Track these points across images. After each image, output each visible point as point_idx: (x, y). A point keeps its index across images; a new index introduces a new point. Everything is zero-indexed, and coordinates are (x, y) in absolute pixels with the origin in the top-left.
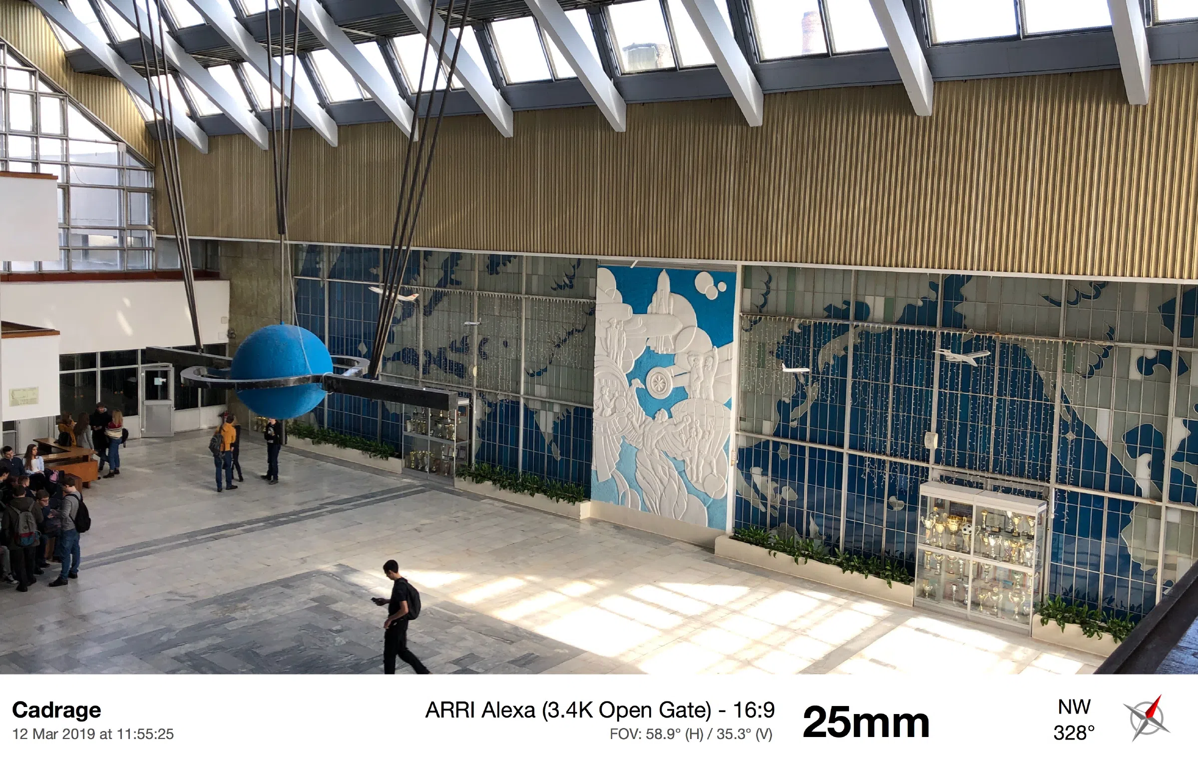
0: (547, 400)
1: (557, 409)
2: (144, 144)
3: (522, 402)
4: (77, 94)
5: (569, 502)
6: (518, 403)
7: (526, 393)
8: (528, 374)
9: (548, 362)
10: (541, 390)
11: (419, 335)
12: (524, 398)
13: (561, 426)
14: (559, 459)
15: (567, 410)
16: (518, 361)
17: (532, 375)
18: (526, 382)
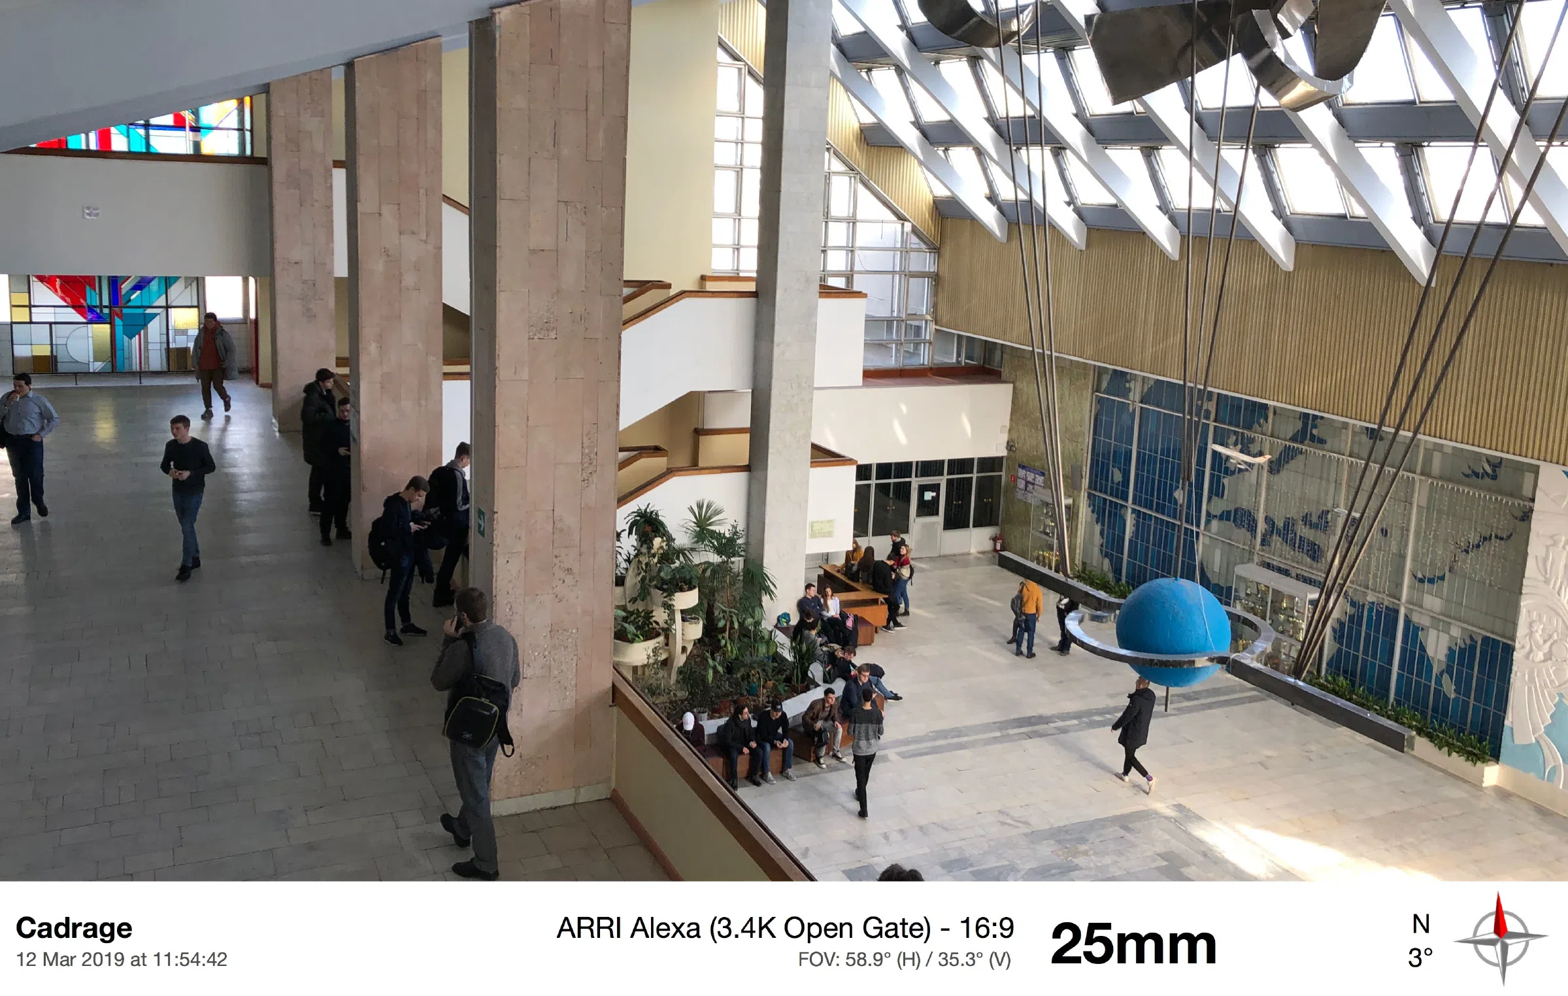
0: (1441, 617)
1: (1456, 632)
2: (930, 222)
3: (1402, 611)
4: (869, 170)
5: (1467, 760)
6: (1397, 612)
7: (1409, 602)
8: (1416, 578)
9: (1447, 569)
10: (1432, 602)
11: (1260, 496)
12: (1406, 607)
13: (1461, 657)
14: (1453, 696)
15: (1472, 638)
16: (1402, 557)
17: (1421, 581)
18: (1411, 587)
